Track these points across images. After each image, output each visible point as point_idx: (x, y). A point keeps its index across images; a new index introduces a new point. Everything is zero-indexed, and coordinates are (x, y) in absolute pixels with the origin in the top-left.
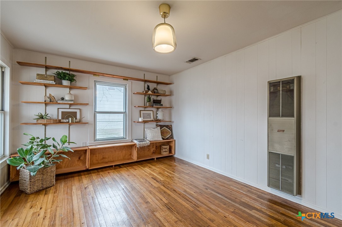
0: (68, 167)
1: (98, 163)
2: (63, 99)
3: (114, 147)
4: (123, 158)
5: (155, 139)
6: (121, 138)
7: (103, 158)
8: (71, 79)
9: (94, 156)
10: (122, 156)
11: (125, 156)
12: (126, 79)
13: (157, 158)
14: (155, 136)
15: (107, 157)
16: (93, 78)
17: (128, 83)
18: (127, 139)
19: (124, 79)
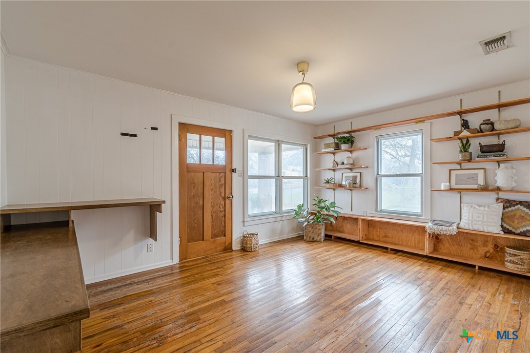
0: (350, 234)
1: (379, 241)
2: (343, 163)
3: (399, 225)
4: (415, 245)
5: (476, 227)
6: (417, 214)
7: (386, 236)
8: (350, 141)
9: (375, 230)
10: (413, 242)
11: (418, 243)
12: (421, 120)
13: (480, 268)
14: (475, 220)
15: (390, 236)
16: (373, 133)
17: (426, 126)
18: (424, 217)
19: (416, 122)
